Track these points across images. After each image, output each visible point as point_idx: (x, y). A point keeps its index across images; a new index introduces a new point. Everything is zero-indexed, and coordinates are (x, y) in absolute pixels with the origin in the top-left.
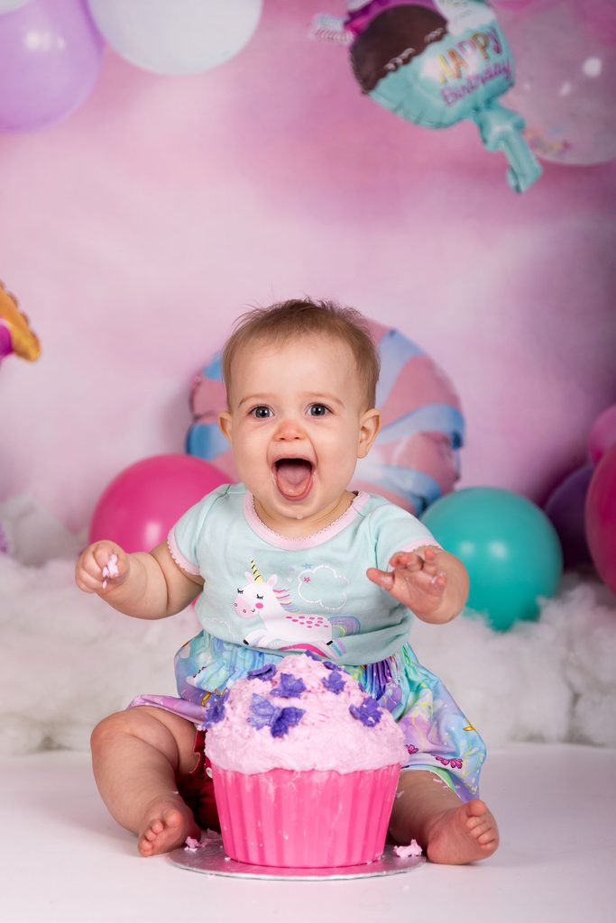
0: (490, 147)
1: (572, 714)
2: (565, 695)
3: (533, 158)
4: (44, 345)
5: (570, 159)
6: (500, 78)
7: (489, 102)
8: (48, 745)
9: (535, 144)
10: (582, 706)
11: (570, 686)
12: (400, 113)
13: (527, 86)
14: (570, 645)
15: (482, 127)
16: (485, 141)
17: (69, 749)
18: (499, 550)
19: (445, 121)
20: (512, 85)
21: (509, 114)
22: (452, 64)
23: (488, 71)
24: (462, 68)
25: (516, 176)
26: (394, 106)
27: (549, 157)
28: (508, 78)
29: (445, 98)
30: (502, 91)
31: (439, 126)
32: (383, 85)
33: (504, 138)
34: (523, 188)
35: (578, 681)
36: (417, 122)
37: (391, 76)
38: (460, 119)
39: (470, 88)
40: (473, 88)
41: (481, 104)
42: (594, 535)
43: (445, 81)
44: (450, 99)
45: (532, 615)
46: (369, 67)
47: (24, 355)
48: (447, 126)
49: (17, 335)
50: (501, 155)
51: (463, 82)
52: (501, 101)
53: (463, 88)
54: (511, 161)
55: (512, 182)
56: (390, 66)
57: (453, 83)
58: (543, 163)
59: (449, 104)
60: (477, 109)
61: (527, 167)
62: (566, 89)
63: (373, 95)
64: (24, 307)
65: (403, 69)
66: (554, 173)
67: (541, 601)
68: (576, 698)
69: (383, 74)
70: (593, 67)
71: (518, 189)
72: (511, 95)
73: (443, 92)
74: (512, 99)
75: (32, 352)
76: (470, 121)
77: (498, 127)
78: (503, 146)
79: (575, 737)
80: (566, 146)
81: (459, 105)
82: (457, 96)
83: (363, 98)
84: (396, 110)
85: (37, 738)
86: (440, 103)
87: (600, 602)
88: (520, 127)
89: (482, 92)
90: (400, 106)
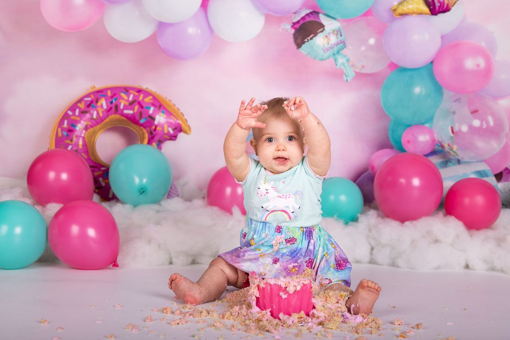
0: (338, 67)
1: (371, 254)
2: (369, 248)
3: (352, 70)
4: (192, 129)
5: (364, 71)
6: (342, 45)
7: (338, 52)
8: (194, 262)
9: (353, 66)
10: (374, 252)
11: (370, 244)
12: (309, 55)
13: (350, 47)
14: (370, 230)
15: (335, 60)
16: (336, 65)
17: (201, 264)
18: (343, 198)
19: (323, 58)
20: (345, 47)
21: (345, 56)
22: (326, 40)
23: (338, 42)
24: (329, 41)
25: (346, 77)
26: (306, 53)
27: (357, 70)
28: (344, 45)
29: (324, 51)
30: (342, 49)
31: (322, 60)
32: (304, 46)
33: (343, 64)
34: (349, 80)
35: (373, 243)
36: (314, 58)
37: (306, 43)
38: (328, 58)
39: (332, 48)
40: (333, 48)
41: (336, 53)
42: (377, 193)
43: (324, 45)
44: (325, 51)
45: (355, 220)
46: (299, 41)
47: (186, 132)
48: (324, 60)
49: (183, 126)
50: (341, 70)
51: (330, 46)
52: (342, 52)
53: (330, 48)
54: (345, 71)
55: (345, 78)
56: (306, 40)
57: (326, 46)
58: (355, 72)
59: (325, 53)
60: (334, 55)
61: (350, 74)
62: (363, 48)
63: (300, 49)
64: (186, 117)
65: (310, 41)
66: (359, 76)
67: (359, 215)
68: (372, 249)
69: (303, 43)
70: (372, 41)
71: (347, 80)
72: (345, 50)
73: (323, 49)
74: (345, 51)
75: (188, 132)
76: (332, 59)
77: (341, 60)
78: (342, 66)
79: (372, 262)
80: (363, 67)
81: (328, 53)
82: (328, 50)
83: (297, 51)
84: (308, 54)
85: (190, 260)
86: (322, 52)
87: (378, 216)
88: (348, 61)
89: (336, 49)
90: (309, 53)
